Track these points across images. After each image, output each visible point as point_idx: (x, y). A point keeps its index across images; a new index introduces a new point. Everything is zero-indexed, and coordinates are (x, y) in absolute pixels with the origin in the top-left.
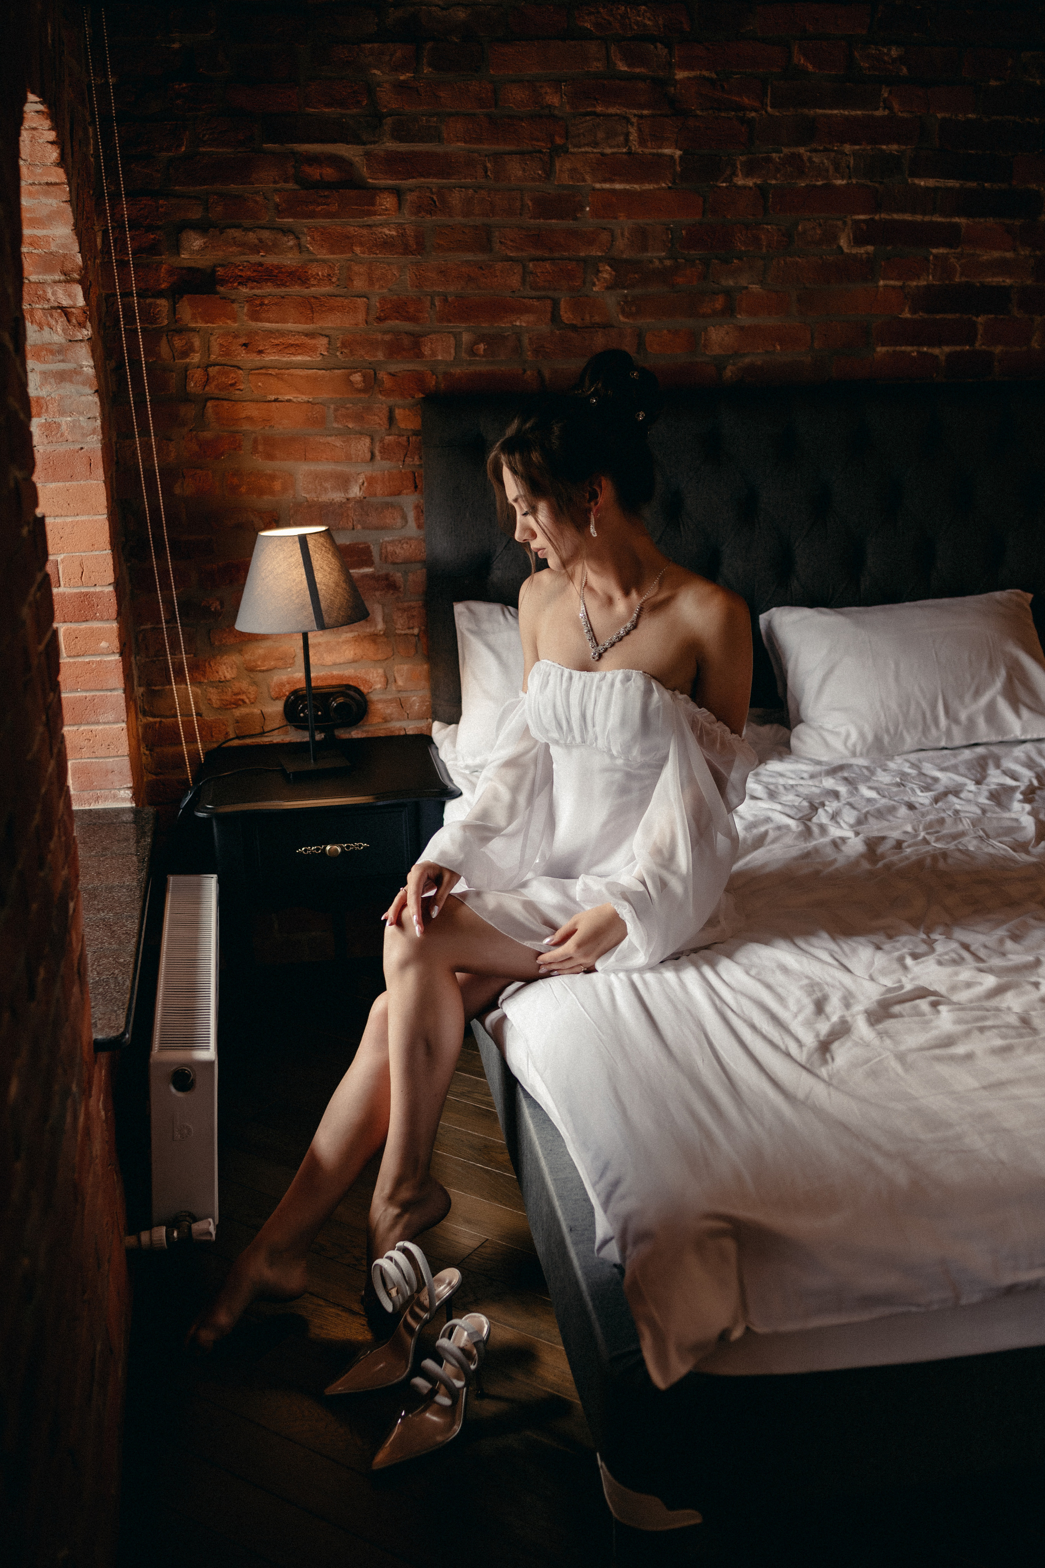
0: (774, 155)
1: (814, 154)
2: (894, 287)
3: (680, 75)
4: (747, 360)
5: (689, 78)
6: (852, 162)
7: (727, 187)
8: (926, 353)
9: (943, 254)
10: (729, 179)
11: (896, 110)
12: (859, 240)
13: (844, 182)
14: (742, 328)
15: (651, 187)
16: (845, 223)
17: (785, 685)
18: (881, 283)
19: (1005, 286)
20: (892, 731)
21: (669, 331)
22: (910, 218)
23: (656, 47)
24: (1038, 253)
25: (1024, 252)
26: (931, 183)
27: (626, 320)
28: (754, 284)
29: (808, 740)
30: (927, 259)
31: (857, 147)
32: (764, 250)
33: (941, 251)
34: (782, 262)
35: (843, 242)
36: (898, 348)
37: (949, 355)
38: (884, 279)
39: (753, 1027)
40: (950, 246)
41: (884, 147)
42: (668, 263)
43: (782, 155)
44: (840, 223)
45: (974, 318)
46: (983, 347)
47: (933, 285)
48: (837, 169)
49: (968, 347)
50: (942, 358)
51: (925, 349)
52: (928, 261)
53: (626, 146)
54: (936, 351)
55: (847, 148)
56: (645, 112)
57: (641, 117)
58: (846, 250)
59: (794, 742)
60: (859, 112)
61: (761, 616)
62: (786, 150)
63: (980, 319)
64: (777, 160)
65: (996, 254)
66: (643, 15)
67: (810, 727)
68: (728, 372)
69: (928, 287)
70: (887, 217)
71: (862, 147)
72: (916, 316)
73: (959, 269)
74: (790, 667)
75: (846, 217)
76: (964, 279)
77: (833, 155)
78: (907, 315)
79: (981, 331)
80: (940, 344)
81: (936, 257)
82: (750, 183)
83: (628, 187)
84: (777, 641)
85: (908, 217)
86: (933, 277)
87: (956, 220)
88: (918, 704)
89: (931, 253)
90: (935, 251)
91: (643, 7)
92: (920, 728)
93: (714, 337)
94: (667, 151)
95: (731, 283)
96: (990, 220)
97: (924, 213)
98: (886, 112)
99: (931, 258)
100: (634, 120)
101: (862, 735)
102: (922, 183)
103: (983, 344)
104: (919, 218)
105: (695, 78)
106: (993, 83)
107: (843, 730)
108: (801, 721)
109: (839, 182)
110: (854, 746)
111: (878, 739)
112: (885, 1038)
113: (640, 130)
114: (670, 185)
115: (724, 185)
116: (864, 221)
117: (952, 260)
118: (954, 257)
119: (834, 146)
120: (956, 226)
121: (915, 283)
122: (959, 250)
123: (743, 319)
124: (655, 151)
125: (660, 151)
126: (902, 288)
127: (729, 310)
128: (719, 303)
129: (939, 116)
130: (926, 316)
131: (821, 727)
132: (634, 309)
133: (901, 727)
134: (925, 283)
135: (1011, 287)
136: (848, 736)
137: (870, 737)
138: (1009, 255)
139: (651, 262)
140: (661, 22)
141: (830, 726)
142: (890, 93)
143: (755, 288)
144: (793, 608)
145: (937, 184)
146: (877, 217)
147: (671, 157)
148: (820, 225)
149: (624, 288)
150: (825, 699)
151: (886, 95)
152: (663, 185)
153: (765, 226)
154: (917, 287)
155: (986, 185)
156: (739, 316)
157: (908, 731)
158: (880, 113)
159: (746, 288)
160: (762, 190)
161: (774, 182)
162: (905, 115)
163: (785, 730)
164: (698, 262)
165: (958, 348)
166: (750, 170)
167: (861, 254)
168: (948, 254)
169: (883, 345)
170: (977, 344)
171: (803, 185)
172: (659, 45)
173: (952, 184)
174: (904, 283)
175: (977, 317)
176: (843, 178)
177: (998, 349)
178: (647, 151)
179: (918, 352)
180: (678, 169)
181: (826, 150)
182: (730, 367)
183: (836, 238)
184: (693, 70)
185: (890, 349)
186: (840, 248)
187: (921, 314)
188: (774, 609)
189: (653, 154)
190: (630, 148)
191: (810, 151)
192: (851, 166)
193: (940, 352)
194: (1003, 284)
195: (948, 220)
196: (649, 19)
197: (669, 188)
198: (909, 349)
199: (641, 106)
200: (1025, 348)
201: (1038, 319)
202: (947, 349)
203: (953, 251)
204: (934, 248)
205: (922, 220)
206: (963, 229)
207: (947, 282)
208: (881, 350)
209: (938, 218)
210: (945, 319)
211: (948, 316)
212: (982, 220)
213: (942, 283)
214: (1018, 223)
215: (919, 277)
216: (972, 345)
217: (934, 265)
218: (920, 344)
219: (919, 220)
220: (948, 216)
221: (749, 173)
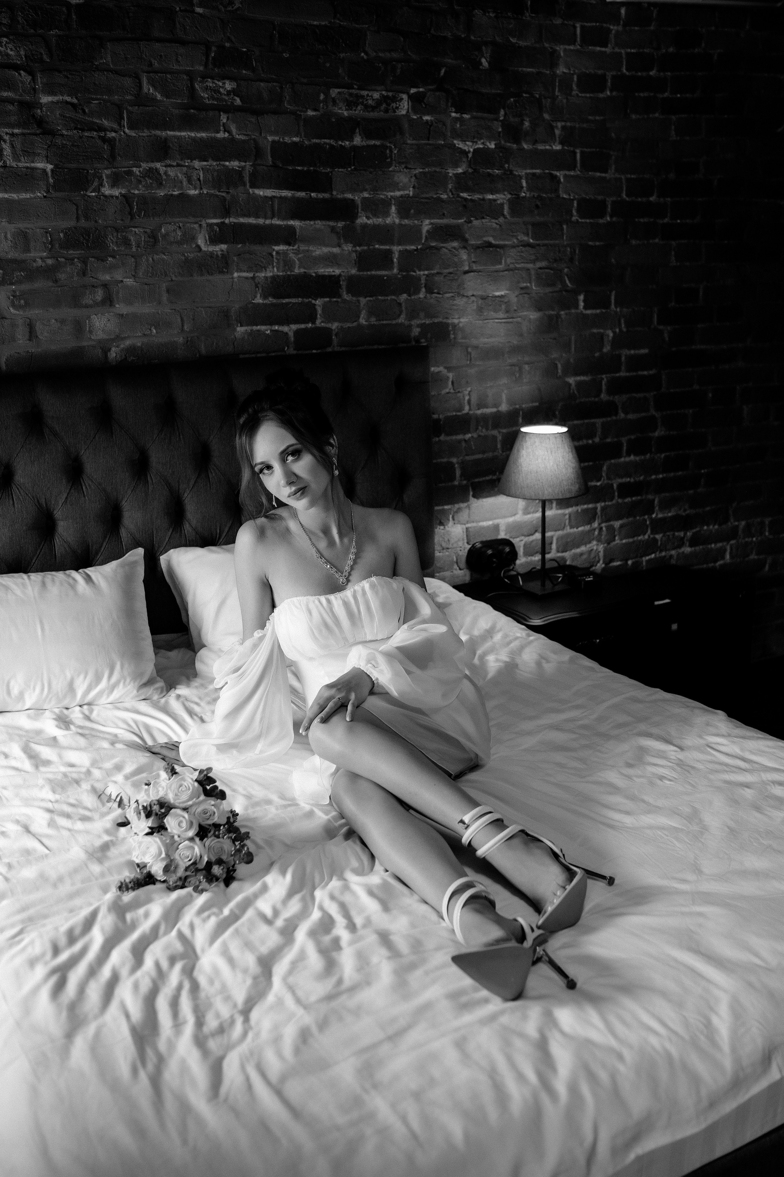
0: (134, 169)
1: (169, 169)
2: (247, 278)
3: (45, 99)
4: (128, 343)
5: (52, 102)
6: (202, 175)
7: (96, 196)
8: (277, 331)
9: (283, 250)
10: (97, 190)
11: (234, 134)
12: (214, 240)
13: (197, 192)
14: (122, 316)
15: (28, 196)
16: (200, 225)
17: (188, 615)
18: (236, 275)
19: (335, 275)
21: (56, 320)
22: (254, 222)
23: (20, 74)
24: (358, 248)
25: (348, 247)
26: (269, 193)
27: (15, 312)
28: (127, 278)
30: (271, 254)
31: (205, 163)
32: (134, 249)
33: (282, 248)
34: (151, 259)
35: (201, 242)
36: (255, 328)
37: (297, 333)
38: (237, 272)
40: (289, 244)
41: (227, 163)
42: (50, 262)
43: (141, 169)
44: (196, 226)
45: (313, 302)
46: (322, 324)
47: (278, 276)
48: (189, 181)
49: (310, 325)
50: (291, 334)
51: (277, 328)
52: (272, 256)
53: (2, 160)
54: (285, 329)
55: (197, 164)
56: (16, 131)
57: (13, 135)
58: (204, 248)
60: (204, 135)
61: (161, 557)
62: (144, 165)
63: (319, 302)
64: (138, 173)
65: (326, 250)
66: (5, 45)
67: (210, 650)
68: (113, 354)
69: (273, 278)
70: (235, 221)
71: (209, 163)
72: (266, 301)
73: (297, 261)
74: (190, 599)
75: (200, 221)
76: (302, 270)
77: (185, 169)
78: (259, 300)
79: (319, 310)
80: (288, 323)
81: (278, 252)
82: (116, 192)
83: (6, 196)
84: (177, 579)
85: (252, 221)
86: (278, 270)
87: (291, 222)
89: (274, 250)
90: (276, 248)
91: (5, 39)
93: (97, 324)
94: (40, 165)
95: (108, 277)
96: (319, 224)
97: (266, 218)
98: (227, 135)
99: (274, 253)
100: (7, 138)
102: (261, 193)
103: (322, 322)
104: (261, 221)
105: (58, 102)
106: (310, 113)
108: (204, 646)
109: (193, 192)
113: (12, 146)
114: (45, 194)
115: (94, 194)
116: (217, 224)
117: (291, 255)
118: (293, 253)
119: (185, 162)
120: (292, 229)
121: (263, 275)
122: (296, 247)
123: (121, 308)
124: (28, 165)
125: (33, 165)
126: (253, 278)
127: (109, 301)
128: (99, 295)
129: (270, 138)
130: (275, 301)
131: (220, 650)
132: (22, 302)
134: (271, 274)
135: (339, 276)
138: (336, 250)
139: (35, 261)
140: (22, 53)
142: (228, 119)
143: (129, 282)
144: (188, 549)
145: (274, 194)
146: (227, 221)
147: (44, 171)
148: (180, 228)
149: (12, 284)
150: (221, 625)
151: (225, 121)
152: (39, 194)
153: (133, 229)
154: (265, 277)
155: (312, 194)
156: (117, 306)
158: (221, 135)
159: (122, 281)
160: (127, 198)
161: (136, 192)
162: (243, 138)
163: (192, 653)
164: (76, 260)
165: (303, 326)
166: (115, 181)
167: (217, 251)
168: (287, 250)
169: (241, 326)
170: (318, 322)
171: (162, 194)
172: (22, 72)
173: (285, 194)
174: (254, 274)
175: (316, 300)
176: (195, 189)
177: (335, 326)
178: (21, 165)
179: (271, 331)
180: (51, 180)
181: (178, 165)
182: (113, 349)
183: (194, 238)
184: (56, 95)
185: (249, 328)
186: (198, 247)
187: (270, 299)
188: (172, 550)
189: (27, 168)
190: (5, 162)
191: (165, 166)
192: (201, 178)
193: (290, 329)
194: (333, 274)
195: (285, 223)
196: (11, 50)
197: (45, 197)
198: (263, 328)
199: (13, 126)
200: (355, 324)
201: (363, 301)
202: (294, 327)
203: (291, 247)
204: (275, 246)
205: (264, 223)
206: (298, 230)
207: (289, 273)
208: (241, 330)
209: (276, 222)
210: (291, 303)
211: (294, 300)
212: (312, 223)
213: (285, 273)
214: (340, 224)
215: (266, 270)
216: (314, 322)
217: (277, 259)
218: (271, 324)
219: (262, 223)
220: (283, 219)
221: (113, 185)
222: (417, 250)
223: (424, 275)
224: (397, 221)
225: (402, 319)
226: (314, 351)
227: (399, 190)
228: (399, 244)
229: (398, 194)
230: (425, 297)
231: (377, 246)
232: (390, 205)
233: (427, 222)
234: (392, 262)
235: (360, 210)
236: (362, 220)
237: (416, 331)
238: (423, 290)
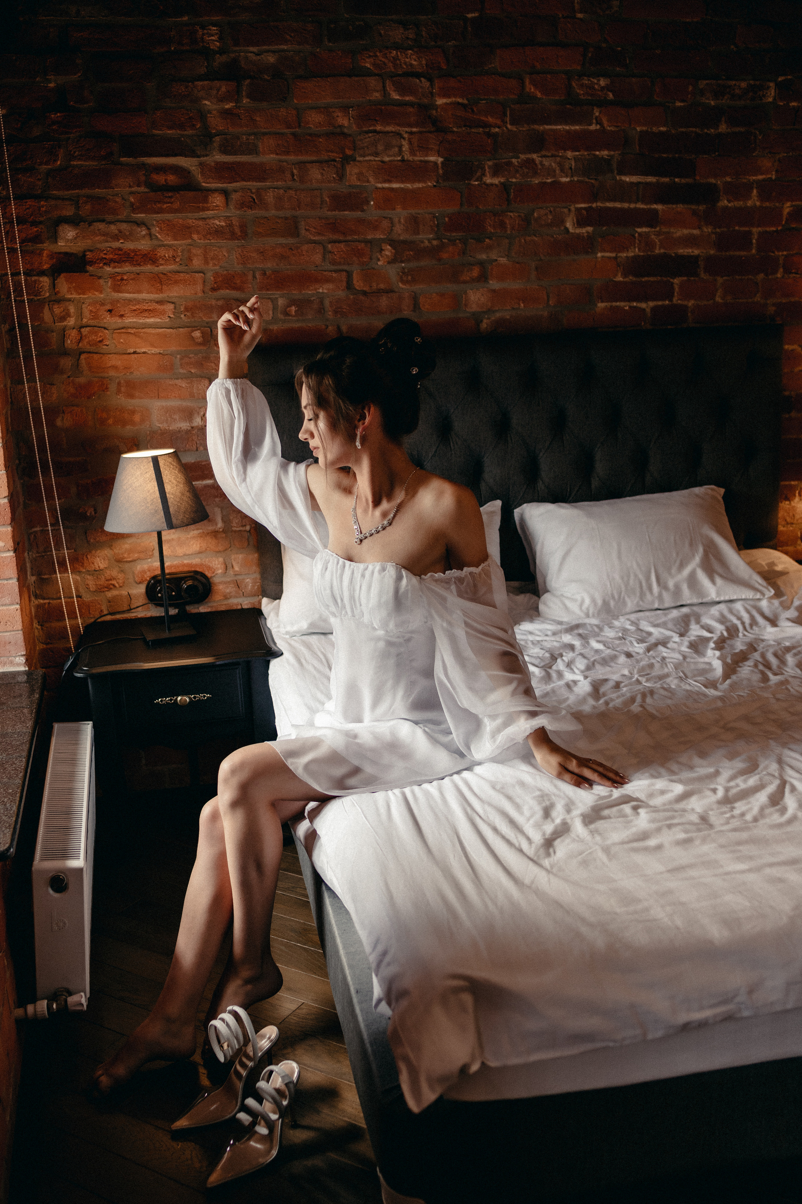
0: (514, 160)
1: (544, 159)
2: (610, 258)
3: (440, 101)
4: (498, 315)
5: (446, 104)
6: (573, 164)
7: (478, 185)
8: (635, 307)
9: (645, 232)
10: (480, 179)
11: (605, 125)
12: (580, 223)
13: (568, 179)
14: (494, 291)
15: (420, 185)
16: (570, 210)
17: (535, 563)
18: (599, 255)
19: (693, 256)
20: (616, 597)
21: (437, 293)
22: (619, 206)
23: (421, 81)
24: (718, 230)
25: (708, 230)
26: (634, 179)
27: (404, 287)
28: (502, 257)
29: (551, 605)
30: (633, 236)
31: (577, 153)
32: (509, 232)
33: (645, 229)
34: (523, 241)
35: (569, 225)
36: (614, 304)
37: (653, 309)
38: (601, 252)
39: (495, 830)
40: (651, 226)
41: (597, 153)
42: (435, 243)
43: (519, 160)
44: (566, 210)
45: (672, 280)
46: (679, 302)
47: (639, 256)
48: (562, 170)
49: (667, 302)
50: (648, 310)
51: (635, 304)
52: (635, 238)
53: (400, 154)
54: (643, 305)
55: (569, 154)
56: (414, 130)
57: (411, 133)
58: (571, 230)
59: (541, 607)
60: (577, 127)
61: (515, 511)
62: (522, 156)
63: (676, 281)
64: (516, 164)
65: (686, 231)
66: (410, 57)
67: (554, 595)
68: (484, 325)
69: (635, 257)
70: (601, 205)
71: (581, 153)
72: (627, 279)
73: (658, 243)
74: (538, 549)
75: (570, 206)
76: (662, 251)
77: (558, 159)
78: (619, 278)
79: (677, 289)
80: (646, 299)
81: (640, 234)
82: (496, 181)
83: (402, 186)
84: (528, 530)
85: (618, 205)
86: (639, 249)
87: (655, 206)
88: (636, 576)
89: (637, 232)
90: (639, 230)
91: (410, 51)
92: (638, 594)
93: (472, 298)
94: (432, 159)
95: (484, 257)
96: (680, 207)
97: (630, 202)
98: (598, 127)
99: (637, 235)
100: (406, 136)
101: (593, 601)
102: (628, 179)
103: (679, 299)
104: (626, 205)
105: (451, 103)
106: (678, 104)
107: (578, 597)
108: (547, 591)
109: (564, 180)
110: (588, 609)
111: (605, 603)
112: (596, 835)
113: (410, 143)
114: (435, 184)
115: (477, 183)
116: (585, 209)
117: (653, 237)
118: (654, 235)
119: (559, 153)
120: (656, 211)
121: (625, 255)
122: (658, 229)
123: (494, 284)
124: (422, 158)
125: (426, 158)
126: (616, 258)
127: (483, 278)
128: (475, 272)
129: (638, 129)
130: (634, 279)
131: (562, 595)
132: (410, 278)
133: (623, 593)
134: (633, 254)
135: (697, 257)
136: (583, 601)
137: (600, 602)
138: (696, 232)
139: (423, 242)
140: (424, 62)
141: (569, 595)
142: (600, 113)
143: (503, 260)
144: (540, 504)
145: (639, 180)
146: (594, 205)
147: (435, 163)
148: (551, 212)
149: (402, 262)
150: (565, 575)
151: (597, 114)
152: (430, 184)
153: (509, 214)
154: (627, 257)
155: (676, 180)
156: (491, 282)
157: (629, 597)
158: (593, 127)
159: (496, 260)
160: (505, 187)
161: (514, 180)
162: (612, 129)
163: (536, 598)
164: (458, 241)
165: (660, 303)
166: (496, 171)
167: (583, 233)
168: (649, 232)
169: (602, 302)
170: (675, 300)
171: (537, 182)
172: (422, 79)
173: (650, 180)
174: (617, 254)
175: (674, 279)
176: (567, 176)
177: (691, 303)
178: (416, 158)
179: (630, 307)
180: (441, 171)
181: (552, 156)
182: (485, 321)
183: (563, 222)
184: (450, 98)
185: (608, 304)
186: (567, 229)
187: (631, 278)
188: (525, 505)
189: (421, 161)
190: (403, 157)
191: (541, 157)
192: (573, 167)
193: (646, 306)
194: (692, 254)
195: (648, 207)
196: (415, 60)
197: (435, 186)
198: (622, 304)
199: (410, 125)
200: (711, 302)
201: (720, 280)
202: (651, 304)
203: (653, 230)
204: (638, 227)
205: (629, 207)
206: (660, 213)
207: (649, 253)
208: (601, 305)
209: (640, 206)
210: (650, 281)
211: (652, 279)
212: (674, 206)
213: (645, 254)
214: (702, 208)
215: (628, 251)
216: (671, 300)
217: (638, 240)
218: (629, 301)
219: (626, 207)
220: (646, 204)
221: (495, 174)
222: (777, 231)
223: (782, 255)
224: (758, 204)
225: (758, 298)
226: (669, 327)
227: (762, 174)
228: (758, 226)
229: (760, 177)
230: (783, 277)
231: (737, 228)
232: (752, 188)
233: (789, 204)
234: (751, 243)
235: (721, 194)
236: (724, 203)
237: (772, 309)
238: (781, 270)
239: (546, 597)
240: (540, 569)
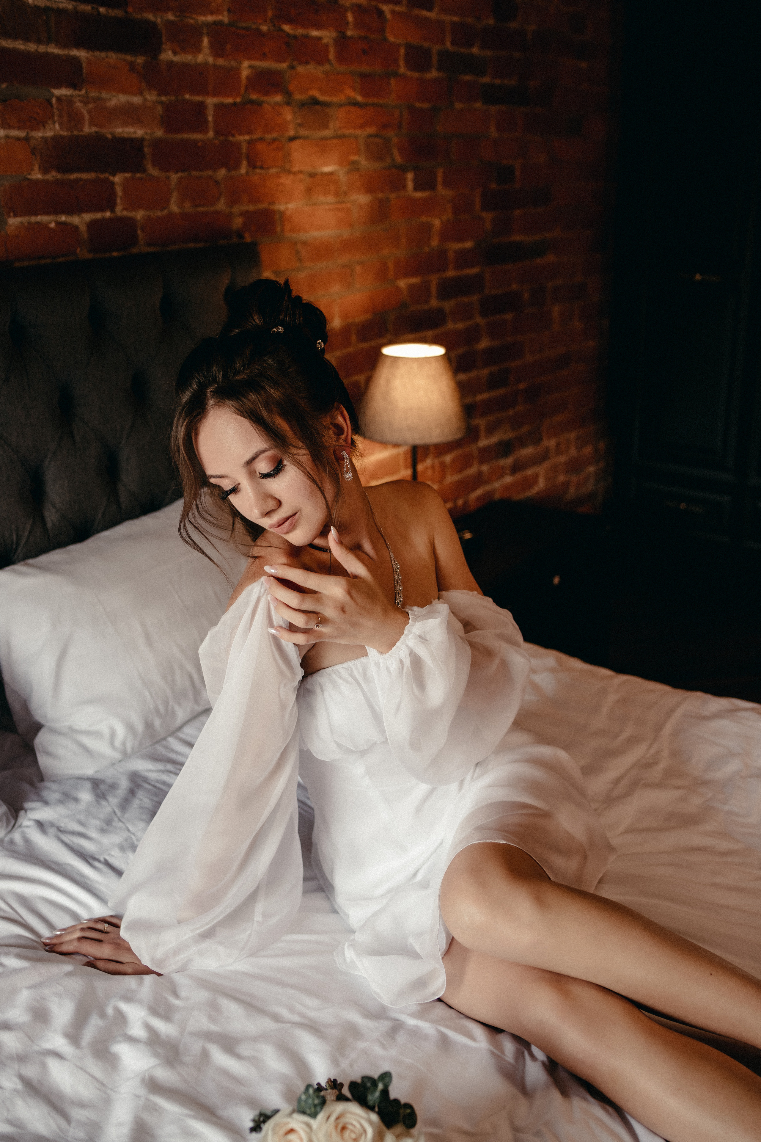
2: (18, 139)
8: (64, 224)
9: (66, 96)
18: (2, 133)
19: (136, 139)
20: (162, 709)
22: (22, 47)
24: (164, 98)
25: (152, 97)
29: (61, 752)
30: (49, 102)
33: (64, 92)
36: (33, 219)
37: (92, 225)
40: (74, 86)
45: (111, 178)
46: (124, 212)
47: (62, 137)
49: (109, 214)
50: (83, 228)
51: (63, 219)
52: (51, 105)
54: (75, 220)
59: (43, 761)
63: (118, 179)
65: (123, 98)
67: (57, 733)
69: (56, 139)
72: (47, 177)
73: (86, 116)
76: (94, 129)
78: (36, 175)
79: (119, 192)
80: (78, 210)
81: (59, 99)
86: (61, 125)
87: (75, 52)
88: (181, 667)
89: (53, 95)
90: (57, 92)
92: (191, 695)
96: (112, 57)
97: (39, 42)
101: (130, 728)
103: (124, 209)
104: (32, 47)
107: (104, 728)
110: (124, 744)
111: (149, 725)
117: (78, 104)
118: (80, 101)
120: (76, 61)
121: (40, 134)
122: (83, 92)
126: (27, 139)
130: (59, 176)
131: (72, 729)
133: (171, 702)
134: (52, 134)
135: (142, 140)
136: (113, 734)
137: (140, 727)
138: (136, 100)
141: (83, 725)
150: (67, 692)
154: (43, 138)
155: (101, 9)
157: (179, 704)
165: (99, 216)
168: (72, 96)
169: (15, 216)
170: (119, 209)
174: (28, 133)
175: (114, 175)
177: (140, 215)
179: (57, 223)
185: (24, 220)
187: (54, 173)
193: (81, 221)
194: (134, 136)
195: (66, 52)
198: (44, 219)
200: (165, 212)
201: (175, 177)
202: (87, 217)
203: (77, 92)
204: (55, 88)
205: (36, 50)
206: (84, 65)
207: (76, 133)
208: (14, 221)
209: (54, 50)
210: (81, 180)
211: (85, 176)
212: (103, 55)
213: (70, 133)
214: (140, 60)
215: (44, 127)
216: (112, 210)
217: (58, 110)
218: (57, 212)
219: (33, 50)
220: (64, 46)
222: (235, 104)
223: (245, 140)
224: (210, 60)
225: (221, 205)
226: (115, 254)
227: (212, 13)
228: (215, 95)
229: (211, 18)
230: (248, 173)
231: (187, 96)
232: (201, 35)
233: (246, 64)
234: (206, 121)
235: (164, 40)
236: (167, 55)
237: (238, 222)
238: (245, 163)
239: (42, 739)
240: (13, 690)
